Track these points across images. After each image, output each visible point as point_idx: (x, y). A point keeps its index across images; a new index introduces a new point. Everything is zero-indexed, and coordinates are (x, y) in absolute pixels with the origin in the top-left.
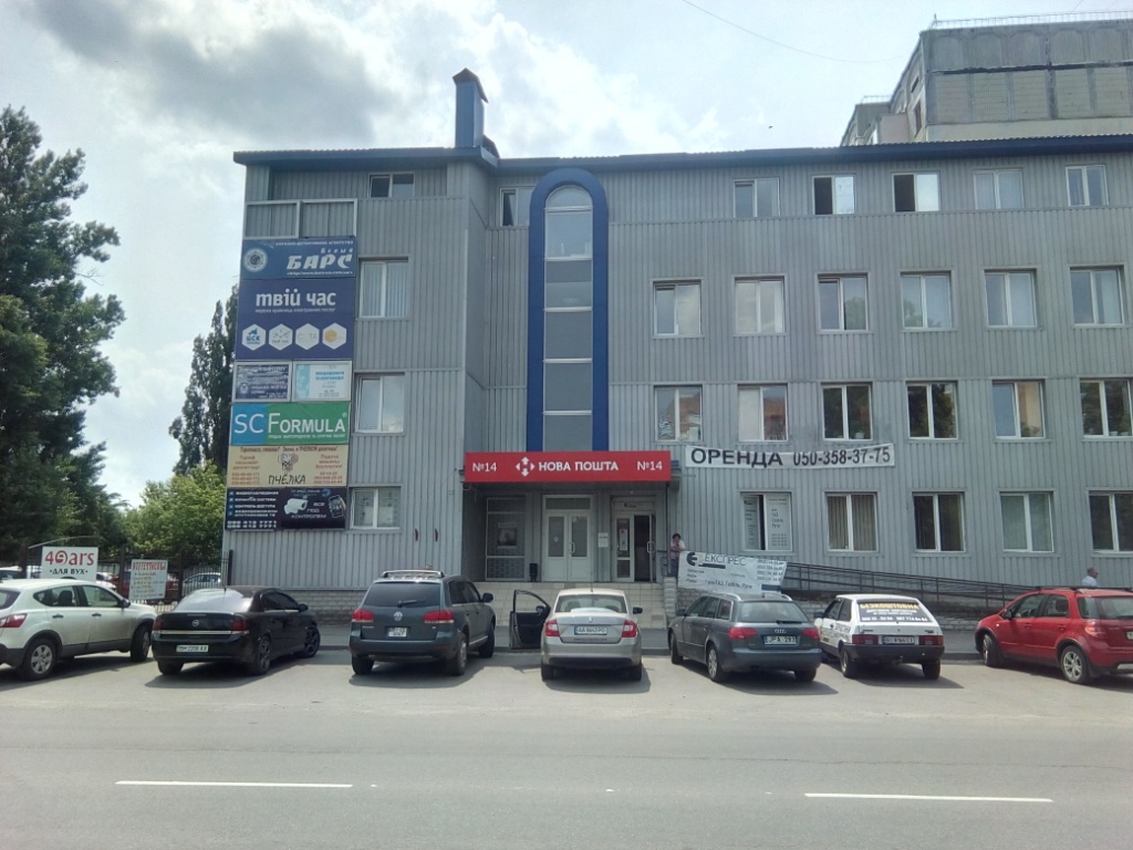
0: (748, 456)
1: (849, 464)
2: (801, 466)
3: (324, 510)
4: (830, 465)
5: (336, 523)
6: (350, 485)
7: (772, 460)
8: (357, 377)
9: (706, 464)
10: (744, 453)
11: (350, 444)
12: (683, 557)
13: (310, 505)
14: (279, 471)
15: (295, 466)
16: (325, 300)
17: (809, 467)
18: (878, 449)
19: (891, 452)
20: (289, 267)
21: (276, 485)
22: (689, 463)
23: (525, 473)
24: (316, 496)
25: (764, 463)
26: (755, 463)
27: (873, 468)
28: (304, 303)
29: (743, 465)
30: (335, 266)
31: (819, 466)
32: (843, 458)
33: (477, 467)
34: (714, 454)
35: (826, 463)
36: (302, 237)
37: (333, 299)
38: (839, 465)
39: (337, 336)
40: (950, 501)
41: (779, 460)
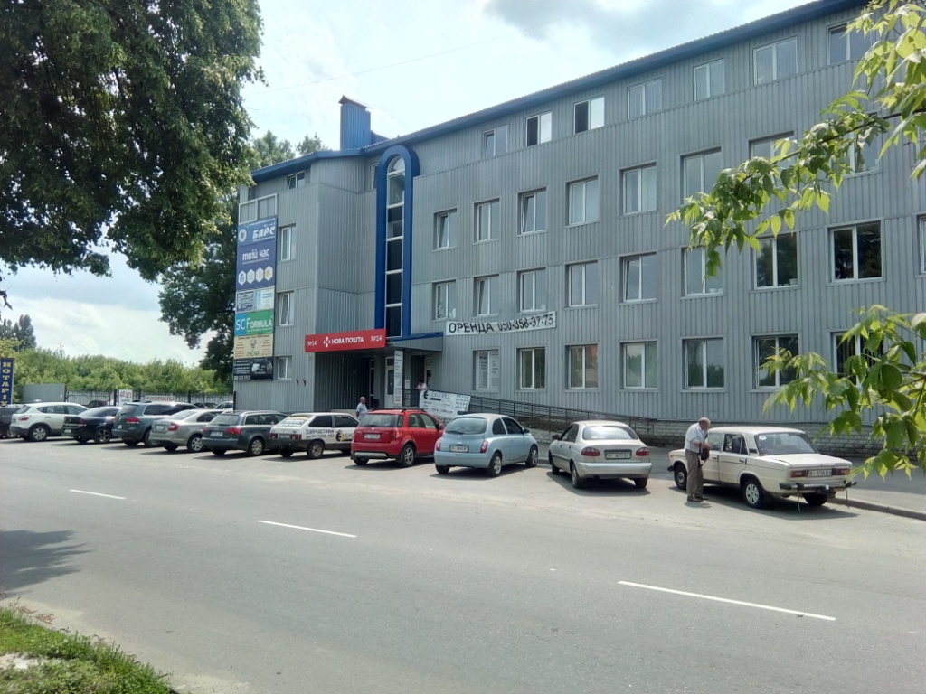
0: (475, 326)
1: (530, 328)
2: (503, 331)
3: (265, 370)
4: (520, 329)
5: (267, 376)
6: (276, 355)
7: (488, 328)
8: (278, 295)
9: (456, 333)
10: (473, 324)
11: (274, 333)
12: (422, 394)
13: (260, 367)
14: (250, 349)
15: (256, 346)
16: (265, 254)
17: (508, 331)
18: (546, 316)
19: (554, 317)
20: (254, 237)
21: (250, 356)
22: (448, 333)
23: (327, 346)
24: (262, 362)
25: (484, 330)
26: (480, 331)
27: (544, 329)
28: (259, 257)
29: (475, 332)
30: (268, 235)
31: (514, 330)
32: (526, 324)
33: (310, 343)
34: (459, 326)
35: (518, 328)
36: (259, 219)
37: (269, 252)
38: (525, 329)
39: (269, 273)
40: (590, 348)
41: (491, 328)
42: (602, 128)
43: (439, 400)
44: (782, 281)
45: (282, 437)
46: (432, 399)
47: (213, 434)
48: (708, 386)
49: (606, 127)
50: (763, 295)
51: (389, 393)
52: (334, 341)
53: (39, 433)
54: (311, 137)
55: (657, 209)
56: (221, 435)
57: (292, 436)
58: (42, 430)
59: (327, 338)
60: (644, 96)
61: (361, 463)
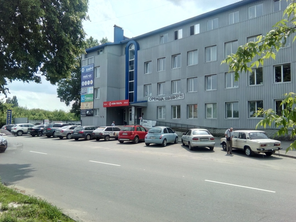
0: (158, 99)
1: (176, 99)
2: (167, 100)
3: (91, 113)
4: (172, 100)
5: (91, 115)
6: (94, 108)
7: (162, 99)
8: (94, 89)
9: (152, 101)
10: (157, 98)
11: (93, 101)
12: (141, 120)
13: (89, 112)
14: (86, 106)
15: (88, 105)
16: (90, 76)
17: (168, 100)
18: (181, 95)
19: (183, 95)
20: (87, 71)
21: (86, 109)
22: (149, 101)
24: (90, 110)
25: (161, 100)
26: (159, 100)
27: (180, 99)
28: (88, 77)
29: (158, 101)
30: (91, 70)
31: (170, 100)
32: (174, 98)
33: (105, 104)
34: (152, 99)
35: (171, 99)
36: (88, 65)
37: (91, 75)
38: (174, 99)
39: (92, 82)
40: (195, 105)
41: (163, 99)
42: (199, 34)
43: (146, 122)
44: (258, 83)
45: (96, 134)
46: (144, 122)
47: (74, 133)
48: (233, 117)
49: (200, 33)
50: (252, 88)
51: (130, 120)
52: (112, 104)
53: (20, 133)
54: (105, 38)
55: (217, 60)
56: (77, 133)
57: (100, 134)
58: (21, 132)
59: (110, 103)
60: (213, 23)
61: (122, 142)
